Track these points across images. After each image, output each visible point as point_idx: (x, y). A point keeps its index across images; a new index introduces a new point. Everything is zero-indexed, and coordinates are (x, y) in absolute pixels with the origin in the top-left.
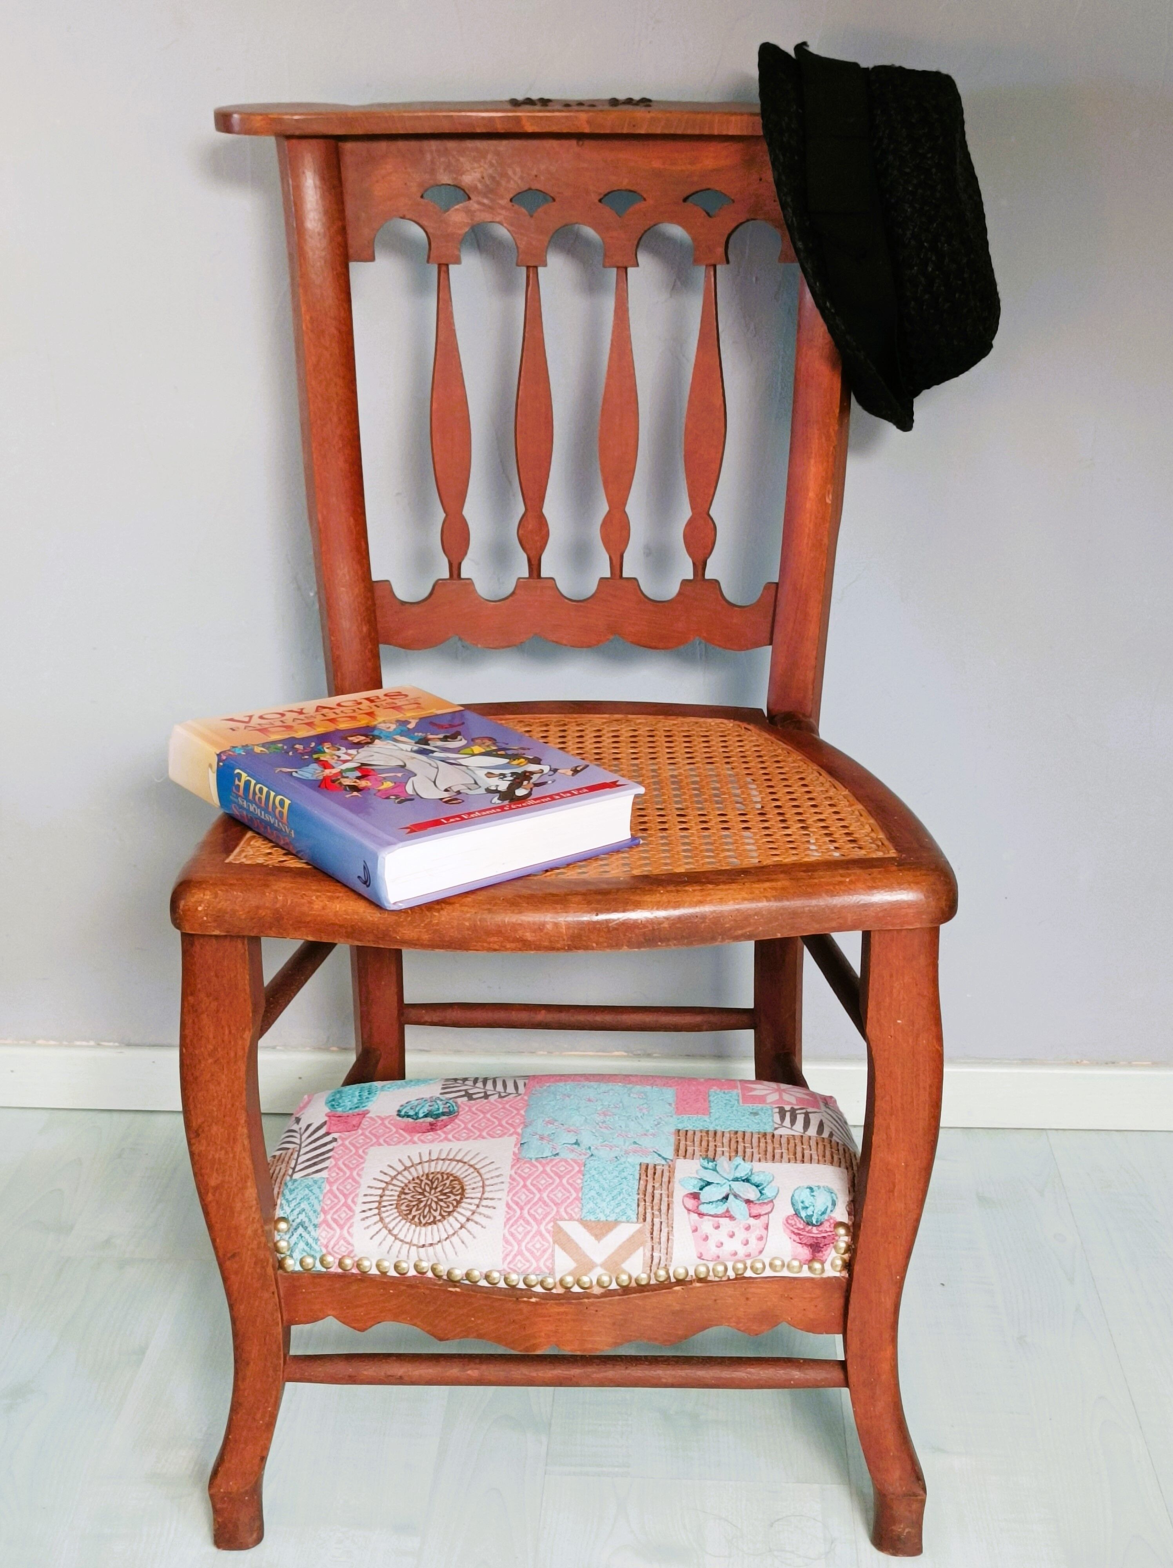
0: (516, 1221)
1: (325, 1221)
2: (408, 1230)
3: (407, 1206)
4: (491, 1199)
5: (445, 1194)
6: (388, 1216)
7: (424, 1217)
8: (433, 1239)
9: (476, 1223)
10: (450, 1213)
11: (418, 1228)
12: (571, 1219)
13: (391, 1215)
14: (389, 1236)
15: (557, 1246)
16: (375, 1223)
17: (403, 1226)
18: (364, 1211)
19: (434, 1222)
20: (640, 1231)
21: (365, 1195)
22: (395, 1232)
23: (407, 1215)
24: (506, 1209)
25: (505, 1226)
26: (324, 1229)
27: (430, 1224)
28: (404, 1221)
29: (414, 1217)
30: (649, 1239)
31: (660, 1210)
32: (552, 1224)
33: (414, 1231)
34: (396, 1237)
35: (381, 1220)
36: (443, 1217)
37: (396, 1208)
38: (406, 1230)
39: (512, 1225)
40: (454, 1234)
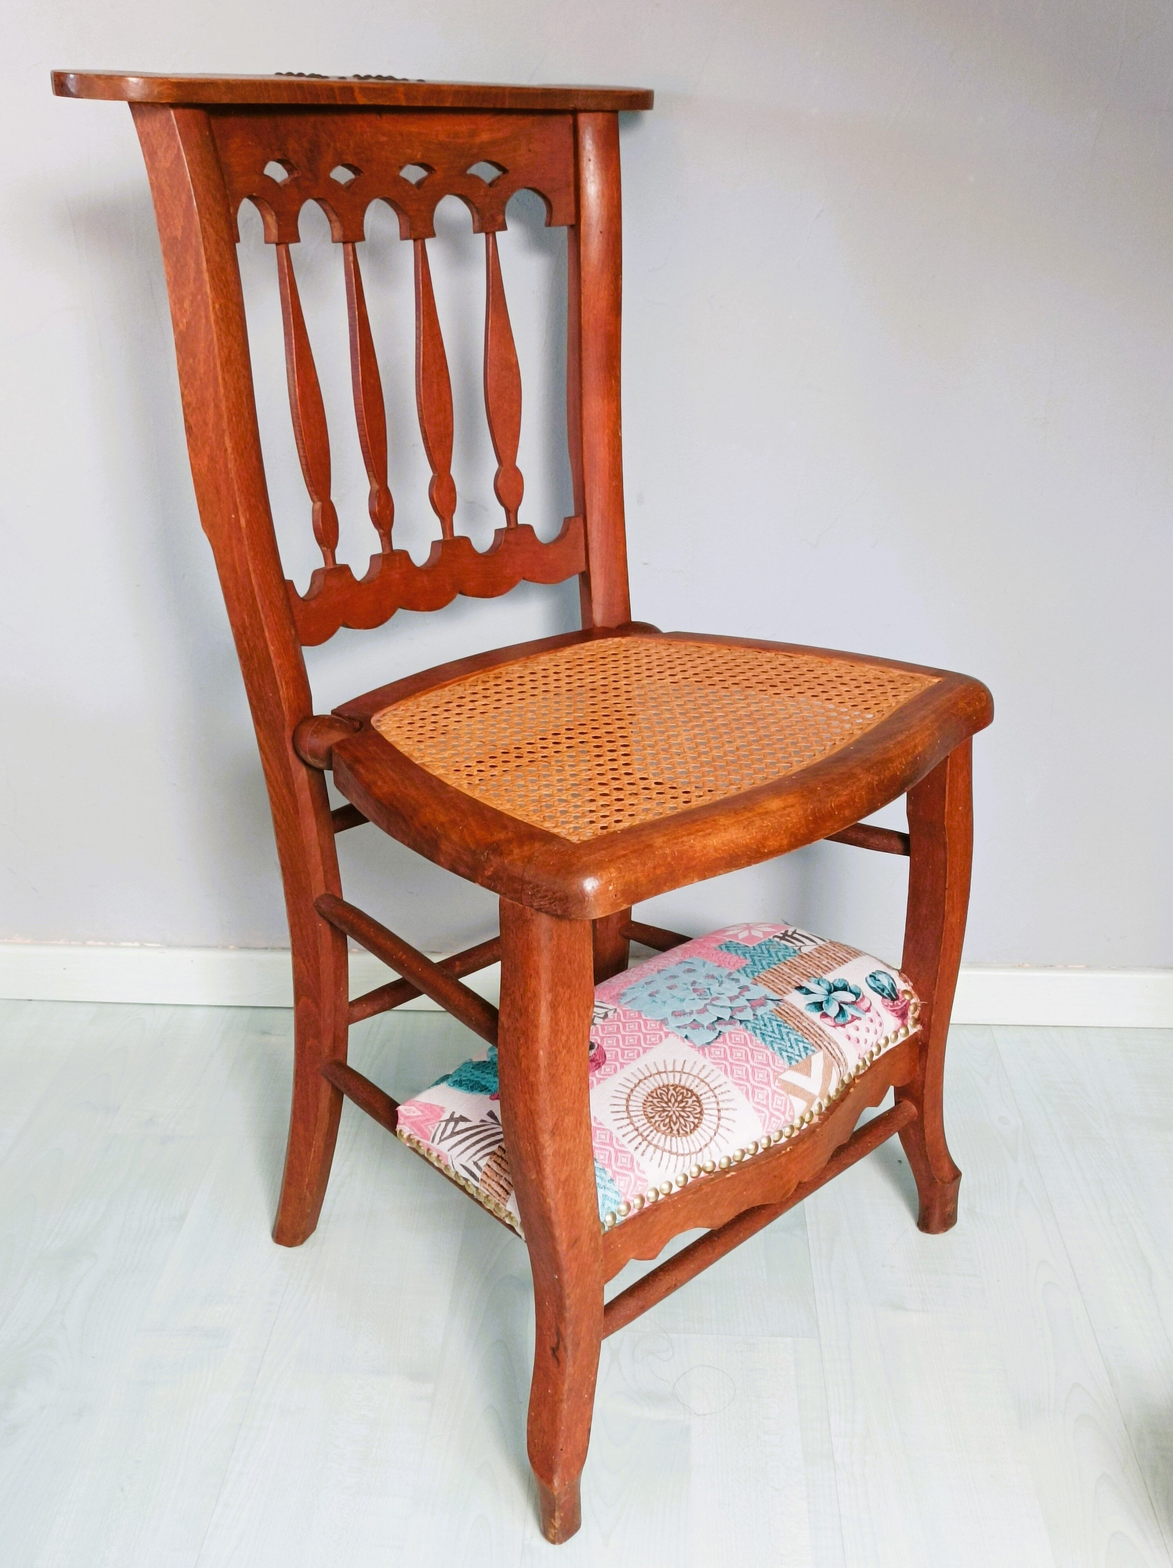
0: (753, 1092)
1: (614, 1173)
2: (682, 1143)
3: (665, 1125)
4: (720, 1086)
5: (682, 1101)
6: (659, 1141)
7: (686, 1126)
8: (705, 1140)
9: (727, 1109)
10: (701, 1113)
11: (688, 1138)
12: (785, 1070)
13: (658, 1138)
14: (672, 1156)
15: (790, 1096)
16: (654, 1152)
17: (677, 1143)
18: (637, 1148)
19: (696, 1126)
20: (825, 1058)
21: (624, 1136)
22: (674, 1150)
23: (671, 1132)
24: (737, 1087)
25: (749, 1100)
26: (620, 1180)
27: (694, 1129)
28: (674, 1139)
29: (678, 1130)
30: (833, 1059)
31: (820, 1035)
32: (777, 1081)
33: (688, 1142)
34: (677, 1154)
35: (656, 1147)
36: (699, 1118)
37: (658, 1131)
38: (681, 1144)
39: (753, 1097)
40: (718, 1127)
